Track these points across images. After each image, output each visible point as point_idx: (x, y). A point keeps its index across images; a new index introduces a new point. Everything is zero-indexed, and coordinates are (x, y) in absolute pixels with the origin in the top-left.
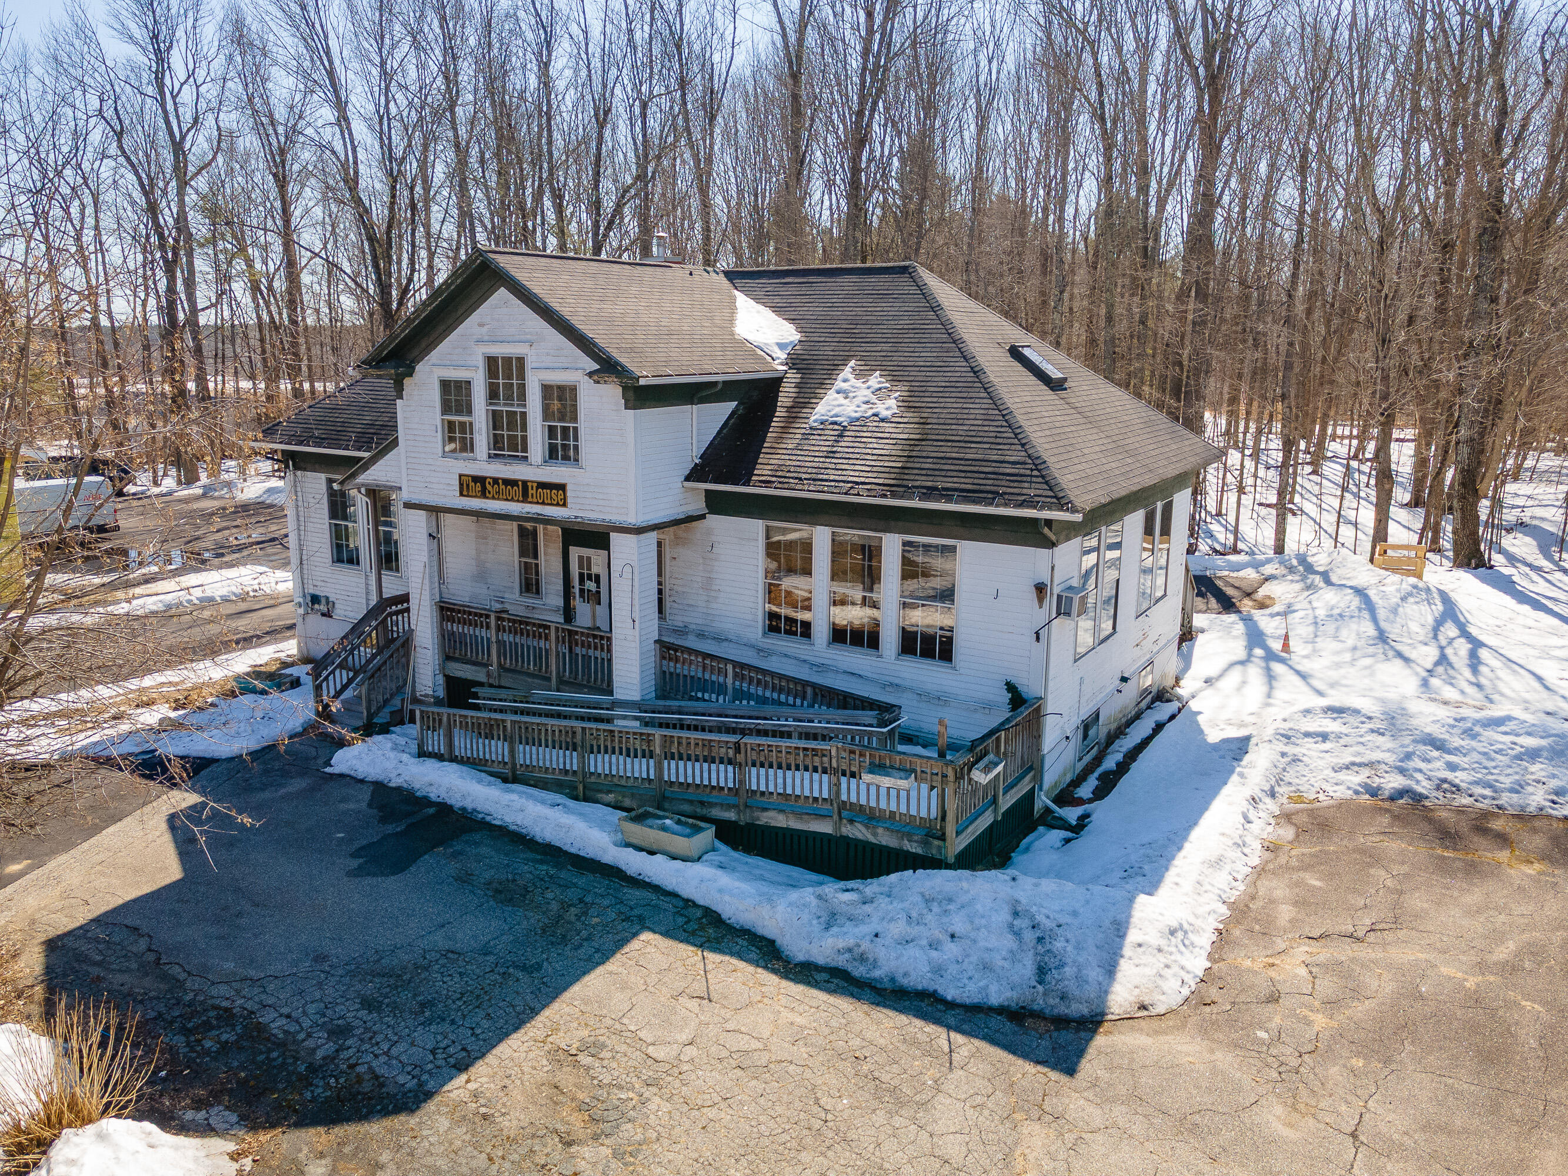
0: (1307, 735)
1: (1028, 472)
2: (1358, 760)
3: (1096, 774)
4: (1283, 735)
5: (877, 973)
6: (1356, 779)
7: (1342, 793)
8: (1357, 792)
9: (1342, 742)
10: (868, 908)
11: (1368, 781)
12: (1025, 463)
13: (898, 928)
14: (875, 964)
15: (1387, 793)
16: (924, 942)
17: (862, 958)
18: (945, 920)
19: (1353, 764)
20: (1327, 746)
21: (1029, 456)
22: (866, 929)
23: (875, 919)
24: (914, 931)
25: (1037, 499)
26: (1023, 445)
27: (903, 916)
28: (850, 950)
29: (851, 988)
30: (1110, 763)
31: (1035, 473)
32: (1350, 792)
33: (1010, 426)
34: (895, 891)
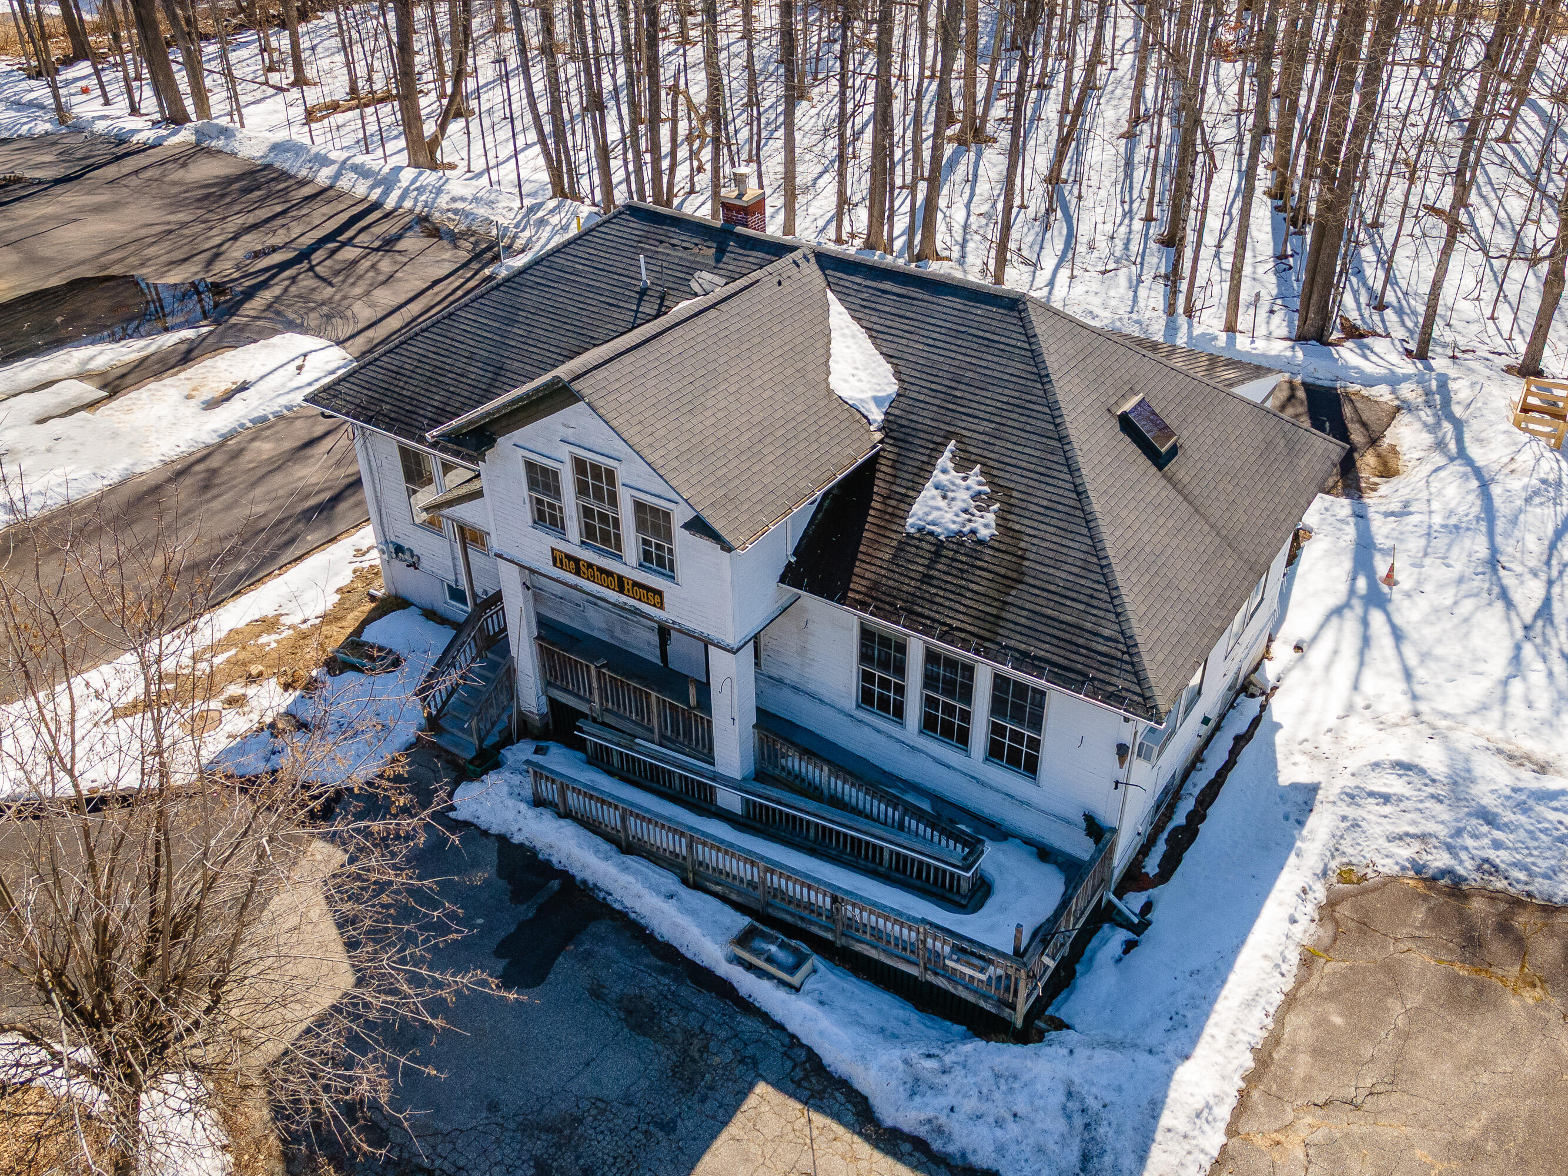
0: (1371, 794)
1: (1119, 655)
2: (1412, 830)
3: (1165, 835)
4: (1347, 794)
5: (951, 1149)
6: (1405, 852)
7: (1388, 867)
8: (1403, 868)
9: (1402, 806)
10: (946, 1079)
11: (1416, 856)
12: (1116, 641)
13: (970, 1105)
14: (949, 1139)
15: (1430, 872)
16: (991, 1120)
17: (939, 1131)
18: (1010, 1098)
19: (1407, 834)
20: (1387, 809)
21: (1122, 632)
22: (944, 1101)
23: (951, 1091)
24: (984, 1107)
25: (1124, 694)
26: (1118, 615)
27: (974, 1092)
28: (930, 1121)
29: (929, 1164)
30: (1180, 819)
31: (1126, 657)
32: (1397, 868)
33: (1107, 584)
34: (970, 1061)
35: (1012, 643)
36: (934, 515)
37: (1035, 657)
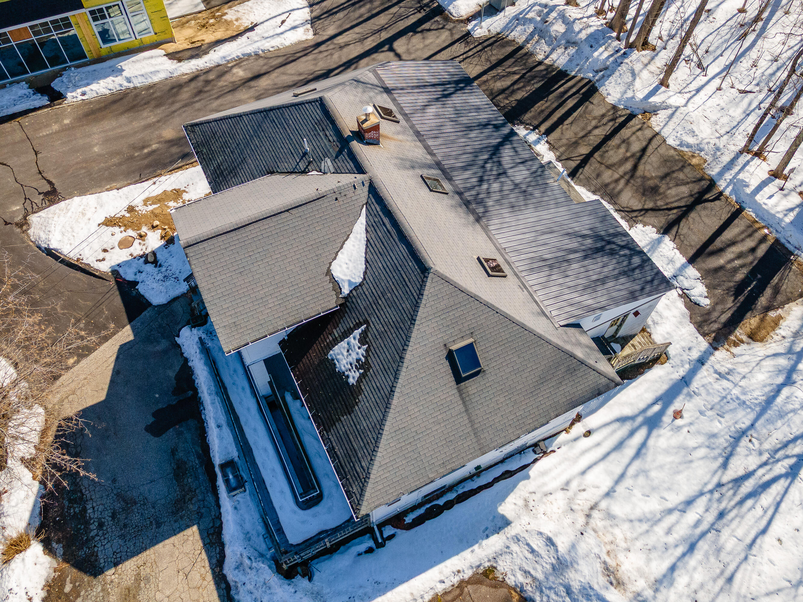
0: (528, 545)
1: (362, 477)
2: (533, 572)
3: (428, 506)
4: (517, 538)
5: (236, 597)
6: (522, 579)
7: (511, 581)
8: (516, 585)
9: (537, 559)
10: (249, 571)
11: (525, 584)
12: (364, 470)
13: (249, 587)
14: (238, 593)
15: (526, 595)
16: (254, 597)
17: (237, 588)
18: (263, 595)
19: (529, 572)
20: (530, 556)
21: (368, 468)
22: (243, 579)
23: (248, 577)
24: (254, 591)
25: (354, 495)
26: (371, 460)
27: (253, 583)
28: (236, 582)
29: (226, 598)
31: (363, 480)
32: (514, 583)
33: (376, 442)
34: (260, 571)
35: (332, 439)
36: (339, 357)
37: (335, 452)
